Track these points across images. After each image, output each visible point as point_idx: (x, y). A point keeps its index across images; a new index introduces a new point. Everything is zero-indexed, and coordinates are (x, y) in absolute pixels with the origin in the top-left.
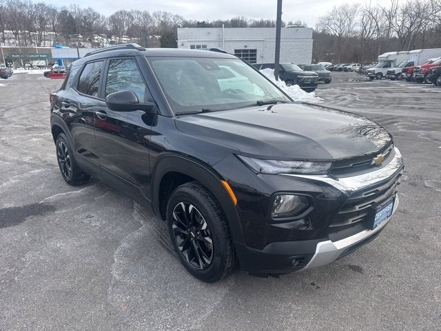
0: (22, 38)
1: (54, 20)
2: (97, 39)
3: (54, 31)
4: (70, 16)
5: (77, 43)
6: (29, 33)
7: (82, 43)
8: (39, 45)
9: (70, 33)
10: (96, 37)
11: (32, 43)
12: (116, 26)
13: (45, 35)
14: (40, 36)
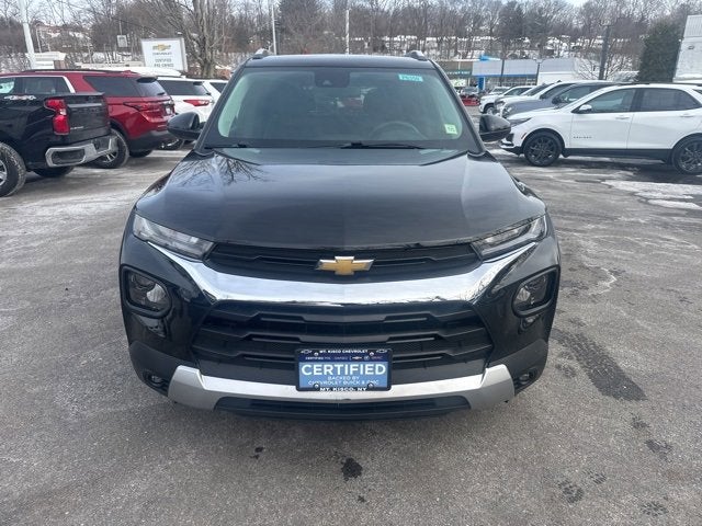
0: (446, 48)
1: (494, 17)
2: (552, 45)
3: (491, 34)
4: (519, 10)
5: (518, 53)
6: (456, 40)
7: (527, 52)
8: (465, 56)
9: (511, 37)
10: (551, 42)
11: (456, 53)
12: (590, 21)
13: (476, 42)
14: (469, 43)
